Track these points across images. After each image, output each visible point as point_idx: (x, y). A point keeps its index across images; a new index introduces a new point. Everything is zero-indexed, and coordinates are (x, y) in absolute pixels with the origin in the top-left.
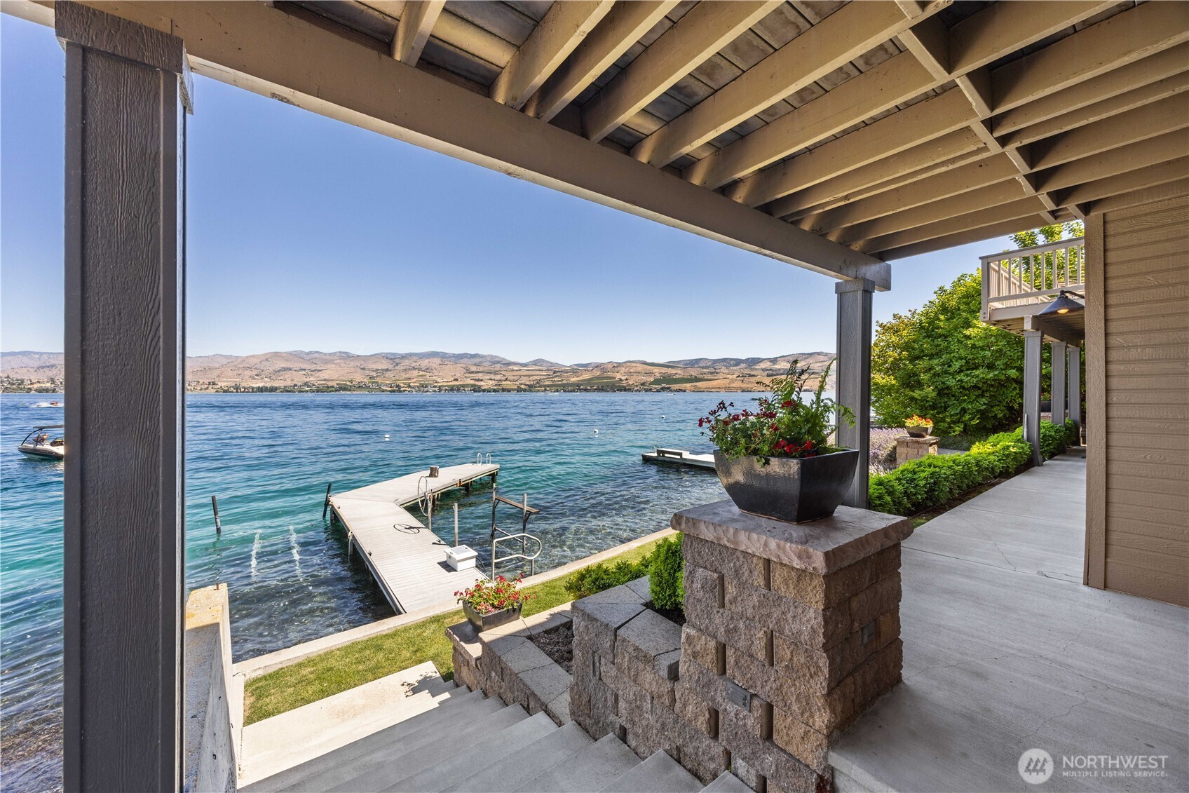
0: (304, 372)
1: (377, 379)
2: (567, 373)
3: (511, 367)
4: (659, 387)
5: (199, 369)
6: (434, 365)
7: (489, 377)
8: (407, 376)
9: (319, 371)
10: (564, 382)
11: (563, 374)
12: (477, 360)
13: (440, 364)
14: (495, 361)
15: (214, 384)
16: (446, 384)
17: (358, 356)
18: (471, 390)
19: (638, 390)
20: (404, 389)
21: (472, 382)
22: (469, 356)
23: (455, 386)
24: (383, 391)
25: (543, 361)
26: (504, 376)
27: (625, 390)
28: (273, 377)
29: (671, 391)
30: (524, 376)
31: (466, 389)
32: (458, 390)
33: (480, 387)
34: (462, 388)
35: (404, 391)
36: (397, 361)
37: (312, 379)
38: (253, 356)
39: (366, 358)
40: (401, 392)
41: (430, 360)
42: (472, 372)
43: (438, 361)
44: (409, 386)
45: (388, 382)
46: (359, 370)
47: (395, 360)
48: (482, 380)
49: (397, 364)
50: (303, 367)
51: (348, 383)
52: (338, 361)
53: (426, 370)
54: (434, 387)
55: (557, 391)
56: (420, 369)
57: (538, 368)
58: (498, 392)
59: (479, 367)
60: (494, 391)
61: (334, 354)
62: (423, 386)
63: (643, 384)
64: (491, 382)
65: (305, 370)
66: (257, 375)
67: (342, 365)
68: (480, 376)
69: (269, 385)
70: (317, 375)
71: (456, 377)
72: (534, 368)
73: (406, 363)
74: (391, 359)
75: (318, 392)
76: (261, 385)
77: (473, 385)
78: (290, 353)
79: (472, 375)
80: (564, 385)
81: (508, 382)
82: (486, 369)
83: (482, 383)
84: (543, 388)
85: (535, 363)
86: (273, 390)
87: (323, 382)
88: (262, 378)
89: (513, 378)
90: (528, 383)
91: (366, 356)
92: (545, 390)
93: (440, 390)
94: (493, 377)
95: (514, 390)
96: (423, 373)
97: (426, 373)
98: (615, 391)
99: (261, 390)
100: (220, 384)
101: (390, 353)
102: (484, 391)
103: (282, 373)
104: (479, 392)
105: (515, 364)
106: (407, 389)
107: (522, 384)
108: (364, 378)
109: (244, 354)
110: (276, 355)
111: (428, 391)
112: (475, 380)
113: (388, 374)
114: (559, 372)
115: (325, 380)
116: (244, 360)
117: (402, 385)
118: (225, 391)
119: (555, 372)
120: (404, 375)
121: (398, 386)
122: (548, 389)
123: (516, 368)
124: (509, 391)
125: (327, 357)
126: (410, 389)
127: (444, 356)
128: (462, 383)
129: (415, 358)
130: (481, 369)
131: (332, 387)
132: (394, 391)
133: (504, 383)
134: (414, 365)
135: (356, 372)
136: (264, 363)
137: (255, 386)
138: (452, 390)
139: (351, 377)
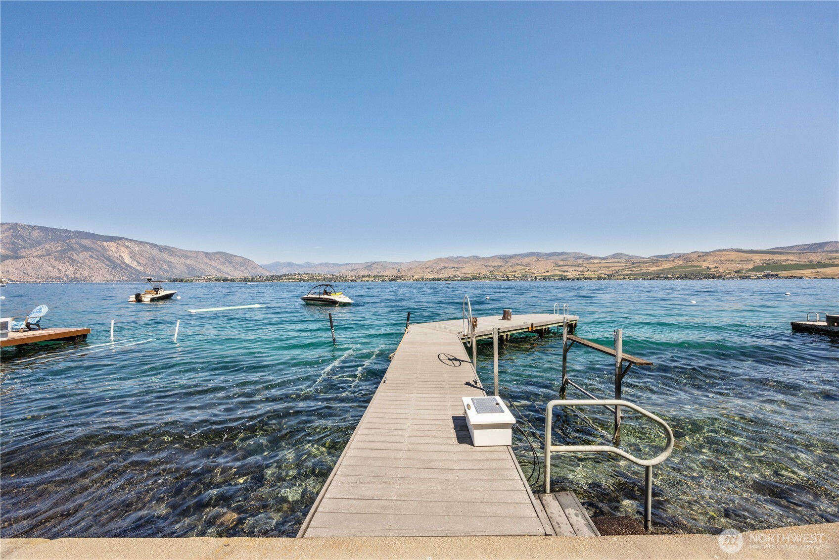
0: (454, 269)
1: (495, 273)
2: (646, 263)
3: (592, 261)
4: (761, 274)
5: (406, 269)
6: (531, 262)
7: (573, 269)
8: (514, 270)
9: (462, 268)
10: (643, 271)
11: (642, 264)
12: (564, 257)
13: (536, 261)
14: (578, 257)
15: (413, 277)
16: (540, 274)
17: (484, 258)
18: (559, 279)
19: (731, 278)
20: (512, 278)
21: (560, 273)
22: (557, 254)
23: (546, 276)
24: (498, 280)
25: (621, 254)
26: (586, 267)
27: (714, 277)
28: (439, 272)
29: (779, 278)
30: (603, 267)
31: (555, 278)
32: (549, 279)
33: (566, 276)
34: (552, 278)
35: (511, 280)
36: (507, 260)
37: (458, 273)
39: (488, 259)
40: (509, 280)
41: (529, 258)
42: (560, 266)
43: (534, 258)
44: (515, 277)
45: (501, 274)
46: (484, 267)
48: (567, 271)
49: (507, 262)
50: (454, 266)
51: (478, 275)
52: (472, 262)
53: (526, 266)
54: (532, 277)
55: (636, 279)
56: (522, 265)
57: (616, 260)
58: (581, 280)
59: (565, 262)
60: (578, 279)
61: (470, 257)
62: (524, 277)
63: (738, 272)
64: (575, 273)
66: (431, 271)
67: (474, 264)
68: (565, 268)
69: (437, 277)
70: (461, 271)
71: (547, 270)
72: (613, 260)
74: (503, 259)
75: (461, 280)
76: (433, 277)
77: (560, 275)
78: (447, 258)
79: (560, 268)
80: (643, 274)
81: (589, 273)
82: (571, 263)
83: (568, 274)
84: (622, 277)
85: (614, 256)
86: (439, 279)
87: (464, 275)
88: (434, 273)
89: (593, 269)
90: (607, 273)
92: (624, 278)
93: (536, 279)
94: (576, 269)
95: (595, 278)
96: (524, 267)
97: (526, 268)
98: (701, 279)
99: (433, 280)
100: (416, 277)
101: (502, 255)
102: (569, 279)
103: (443, 270)
104: (565, 280)
105: (595, 258)
107: (602, 274)
108: (487, 272)
109: (426, 260)
110: (440, 260)
111: (527, 280)
112: (562, 271)
113: (501, 269)
114: (638, 263)
115: (465, 273)
116: (426, 263)
117: (510, 276)
118: (417, 281)
119: (633, 263)
120: (512, 270)
121: (507, 277)
122: (627, 277)
124: (590, 279)
125: (466, 260)
126: (515, 279)
127: (538, 255)
128: (552, 274)
129: (519, 257)
130: (567, 263)
131: (469, 277)
132: (505, 280)
133: (586, 273)
134: (518, 262)
135: (482, 268)
136: (435, 265)
137: (431, 277)
138: (544, 279)
139: (479, 271)
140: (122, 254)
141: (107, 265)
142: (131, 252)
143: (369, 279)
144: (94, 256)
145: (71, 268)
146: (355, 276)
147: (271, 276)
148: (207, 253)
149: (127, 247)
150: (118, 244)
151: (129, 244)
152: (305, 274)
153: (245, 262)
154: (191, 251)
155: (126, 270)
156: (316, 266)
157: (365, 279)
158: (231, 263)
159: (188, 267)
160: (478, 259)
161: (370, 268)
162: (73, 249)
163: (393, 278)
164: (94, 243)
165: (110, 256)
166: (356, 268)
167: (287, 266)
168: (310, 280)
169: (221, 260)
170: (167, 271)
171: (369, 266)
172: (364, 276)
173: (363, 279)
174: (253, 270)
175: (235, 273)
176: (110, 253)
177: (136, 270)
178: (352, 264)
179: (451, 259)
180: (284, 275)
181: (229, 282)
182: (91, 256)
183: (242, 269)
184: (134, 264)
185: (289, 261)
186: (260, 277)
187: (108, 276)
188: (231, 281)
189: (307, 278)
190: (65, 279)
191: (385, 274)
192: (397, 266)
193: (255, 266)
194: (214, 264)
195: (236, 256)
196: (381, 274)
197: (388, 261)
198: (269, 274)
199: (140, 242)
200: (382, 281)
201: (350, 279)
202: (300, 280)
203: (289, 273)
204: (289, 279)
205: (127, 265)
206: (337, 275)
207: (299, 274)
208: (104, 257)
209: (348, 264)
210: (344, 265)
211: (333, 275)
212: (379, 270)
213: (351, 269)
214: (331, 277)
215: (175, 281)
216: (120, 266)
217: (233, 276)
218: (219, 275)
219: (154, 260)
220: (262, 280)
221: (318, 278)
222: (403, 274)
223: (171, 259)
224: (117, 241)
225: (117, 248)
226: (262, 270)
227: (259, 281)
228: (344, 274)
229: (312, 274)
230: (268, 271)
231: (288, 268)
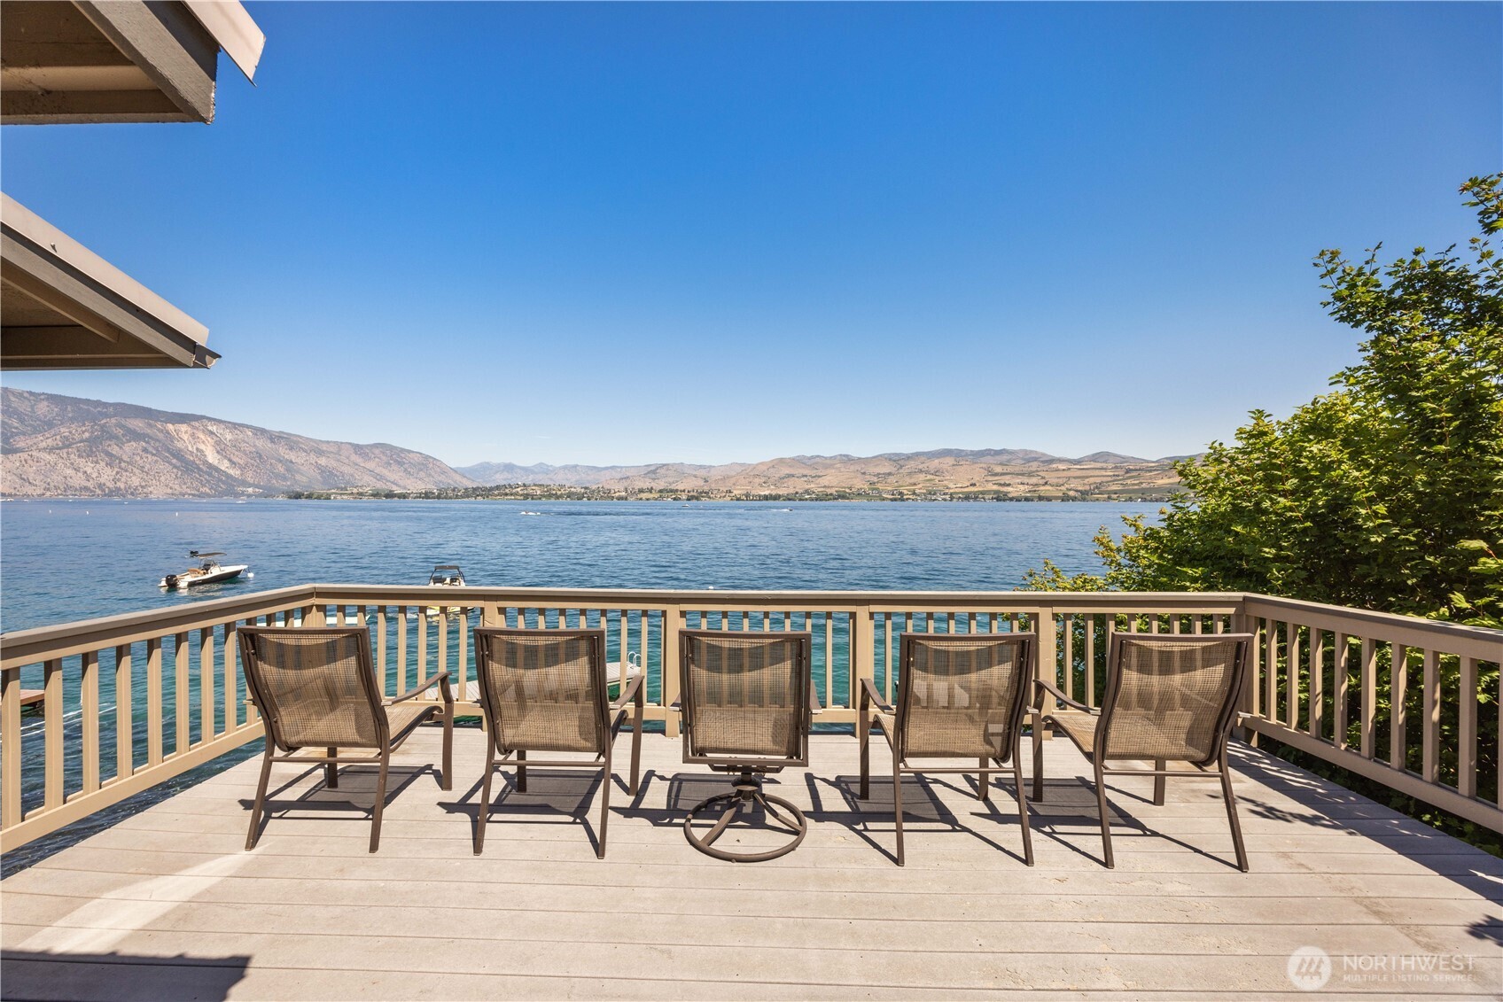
0: (805, 479)
1: (879, 486)
2: (1150, 471)
3: (1054, 466)
5: (720, 477)
6: (945, 466)
7: (1019, 481)
8: (912, 481)
9: (819, 477)
10: (1144, 485)
11: (1142, 473)
12: (1005, 458)
13: (954, 465)
14: (1029, 457)
15: (730, 492)
16: (960, 490)
17: (859, 459)
18: (992, 499)
20: (908, 496)
21: (995, 488)
22: (992, 452)
23: (971, 493)
24: (884, 499)
25: (1108, 454)
26: (1043, 478)
28: (778, 484)
30: (1074, 478)
31: (987, 497)
32: (976, 498)
33: (1006, 494)
34: (980, 496)
35: (907, 499)
36: (902, 462)
37: (812, 486)
38: (762, 463)
39: (866, 461)
40: (903, 500)
41: (941, 460)
42: (996, 475)
43: (950, 460)
44: (914, 493)
45: (889, 488)
46: (859, 475)
47: (900, 462)
49: (901, 467)
50: (805, 473)
51: (847, 490)
52: (838, 465)
53: (935, 473)
54: (944, 494)
55: (1130, 499)
56: (927, 472)
57: (1099, 465)
58: (1032, 500)
59: (1005, 467)
60: (1027, 499)
61: (835, 457)
62: (930, 494)
64: (1022, 487)
65: (806, 476)
66: (764, 483)
67: (842, 469)
68: (1006, 479)
69: (774, 493)
70: (817, 482)
71: (973, 482)
72: (1093, 465)
73: (912, 464)
74: (895, 461)
75: (817, 500)
76: (767, 493)
77: (996, 492)
78: (794, 459)
79: (996, 478)
80: (1143, 491)
81: (1048, 487)
82: (1017, 469)
83: (1010, 489)
84: (1106, 496)
85: (1095, 458)
86: (776, 498)
87: (822, 489)
88: (769, 486)
89: (1055, 481)
90: (1080, 489)
91: (867, 458)
92: (1109, 498)
93: (952, 498)
94: (1026, 480)
95: (1056, 498)
96: (931, 477)
97: (935, 477)
99: (766, 498)
100: (736, 492)
101: (893, 454)
102: (1011, 499)
103: (786, 480)
104: (1004, 500)
105: (1060, 461)
106: (911, 497)
107: (1070, 490)
108: (864, 485)
109: (755, 462)
110: (781, 461)
111: (935, 500)
112: (1000, 485)
113: (891, 479)
114: (1136, 470)
115: (825, 487)
116: (755, 467)
117: (905, 492)
119: (1128, 471)
120: (909, 481)
121: (901, 494)
122: (1115, 496)
123: (1061, 467)
124: (1049, 499)
125: (828, 461)
126: (915, 497)
127: (958, 455)
128: (981, 489)
129: (923, 458)
130: (1010, 469)
131: (831, 494)
132: (895, 500)
133: (1042, 488)
134: (920, 467)
135: (856, 478)
136: (771, 470)
137: (763, 493)
138: (967, 497)
139: (850, 483)
140: (202, 447)
141: (175, 467)
142: (219, 442)
143: (651, 496)
144: (150, 449)
145: (108, 470)
146: (626, 490)
147: (474, 489)
148: (358, 445)
149: (212, 433)
150: (193, 427)
151: (214, 428)
152: (535, 485)
153: (426, 464)
154: (328, 442)
155: (210, 475)
156: (555, 470)
157: (644, 496)
158: (400, 464)
159: (322, 470)
160: (850, 460)
161: (654, 476)
162: (112, 437)
163: (695, 494)
164: (150, 426)
165: (180, 450)
166: (628, 474)
167: (503, 471)
168: (544, 496)
169: (384, 458)
170: (285, 479)
171: (653, 471)
172: (641, 491)
173: (639, 496)
174: (442, 478)
175: (409, 482)
176: (179, 445)
177: (229, 476)
178: (622, 467)
179: (799, 461)
180: (498, 487)
181: (396, 499)
182: (145, 450)
183: (422, 474)
184: (225, 466)
185: (508, 462)
186: (454, 490)
187: (177, 487)
188: (399, 497)
189: (539, 493)
190: (98, 491)
191: (680, 487)
192: (703, 473)
193: (444, 470)
194: (371, 465)
195: (409, 451)
196: (673, 487)
197: (687, 462)
198: (470, 485)
199: (234, 424)
200: (675, 499)
201: (617, 494)
202: (526, 496)
203: (507, 483)
204: (506, 494)
205: (211, 466)
206: (594, 487)
207: (524, 485)
208: (168, 450)
209: (613, 468)
210: (606, 468)
211: (586, 488)
212: (671, 480)
213: (619, 476)
214: (583, 490)
215: (298, 496)
216: (199, 469)
217: (405, 488)
218: (380, 485)
219: (260, 457)
220: (457, 497)
221: (559, 493)
222: (713, 486)
223: (292, 456)
224: (193, 423)
225: (193, 435)
226: (458, 478)
227: (451, 498)
228: (607, 487)
229: (547, 486)
230: (469, 479)
231: (505, 473)
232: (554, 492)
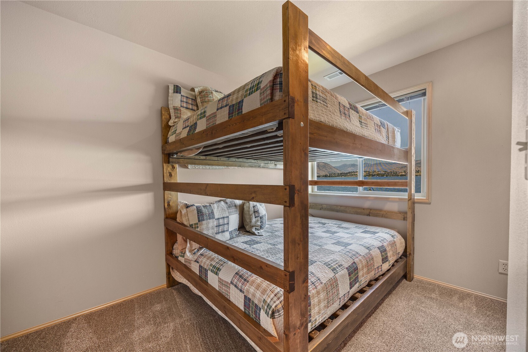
147: (341, 174)
153: (325, 165)
167: (351, 167)
168: (367, 175)
174: (330, 170)
175: (320, 172)
180: (349, 173)
183: (324, 169)
186: (334, 174)
193: (331, 167)
198: (339, 172)
201: (400, 174)
203: (352, 171)
204: (353, 175)
206: (389, 171)
211: (385, 172)
220: (335, 176)
221: (373, 174)
226: (335, 170)
227: (333, 177)
228: (395, 171)
229: (368, 171)
230: (339, 170)
231: (352, 167)
232: (371, 174)
